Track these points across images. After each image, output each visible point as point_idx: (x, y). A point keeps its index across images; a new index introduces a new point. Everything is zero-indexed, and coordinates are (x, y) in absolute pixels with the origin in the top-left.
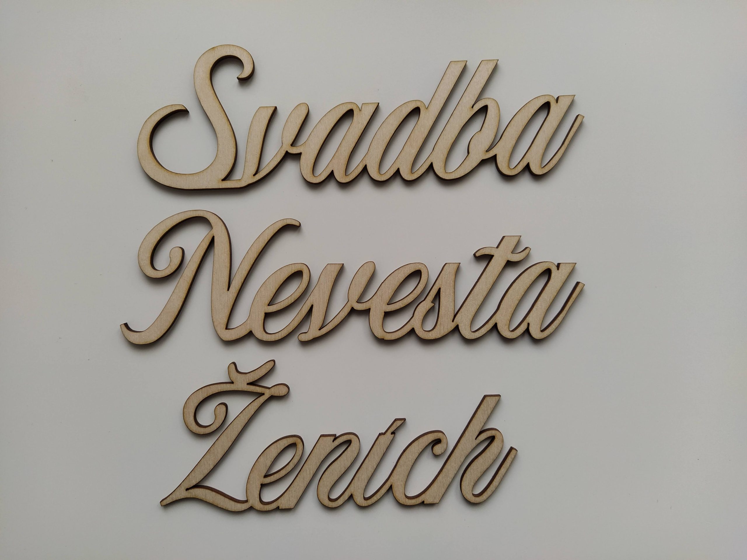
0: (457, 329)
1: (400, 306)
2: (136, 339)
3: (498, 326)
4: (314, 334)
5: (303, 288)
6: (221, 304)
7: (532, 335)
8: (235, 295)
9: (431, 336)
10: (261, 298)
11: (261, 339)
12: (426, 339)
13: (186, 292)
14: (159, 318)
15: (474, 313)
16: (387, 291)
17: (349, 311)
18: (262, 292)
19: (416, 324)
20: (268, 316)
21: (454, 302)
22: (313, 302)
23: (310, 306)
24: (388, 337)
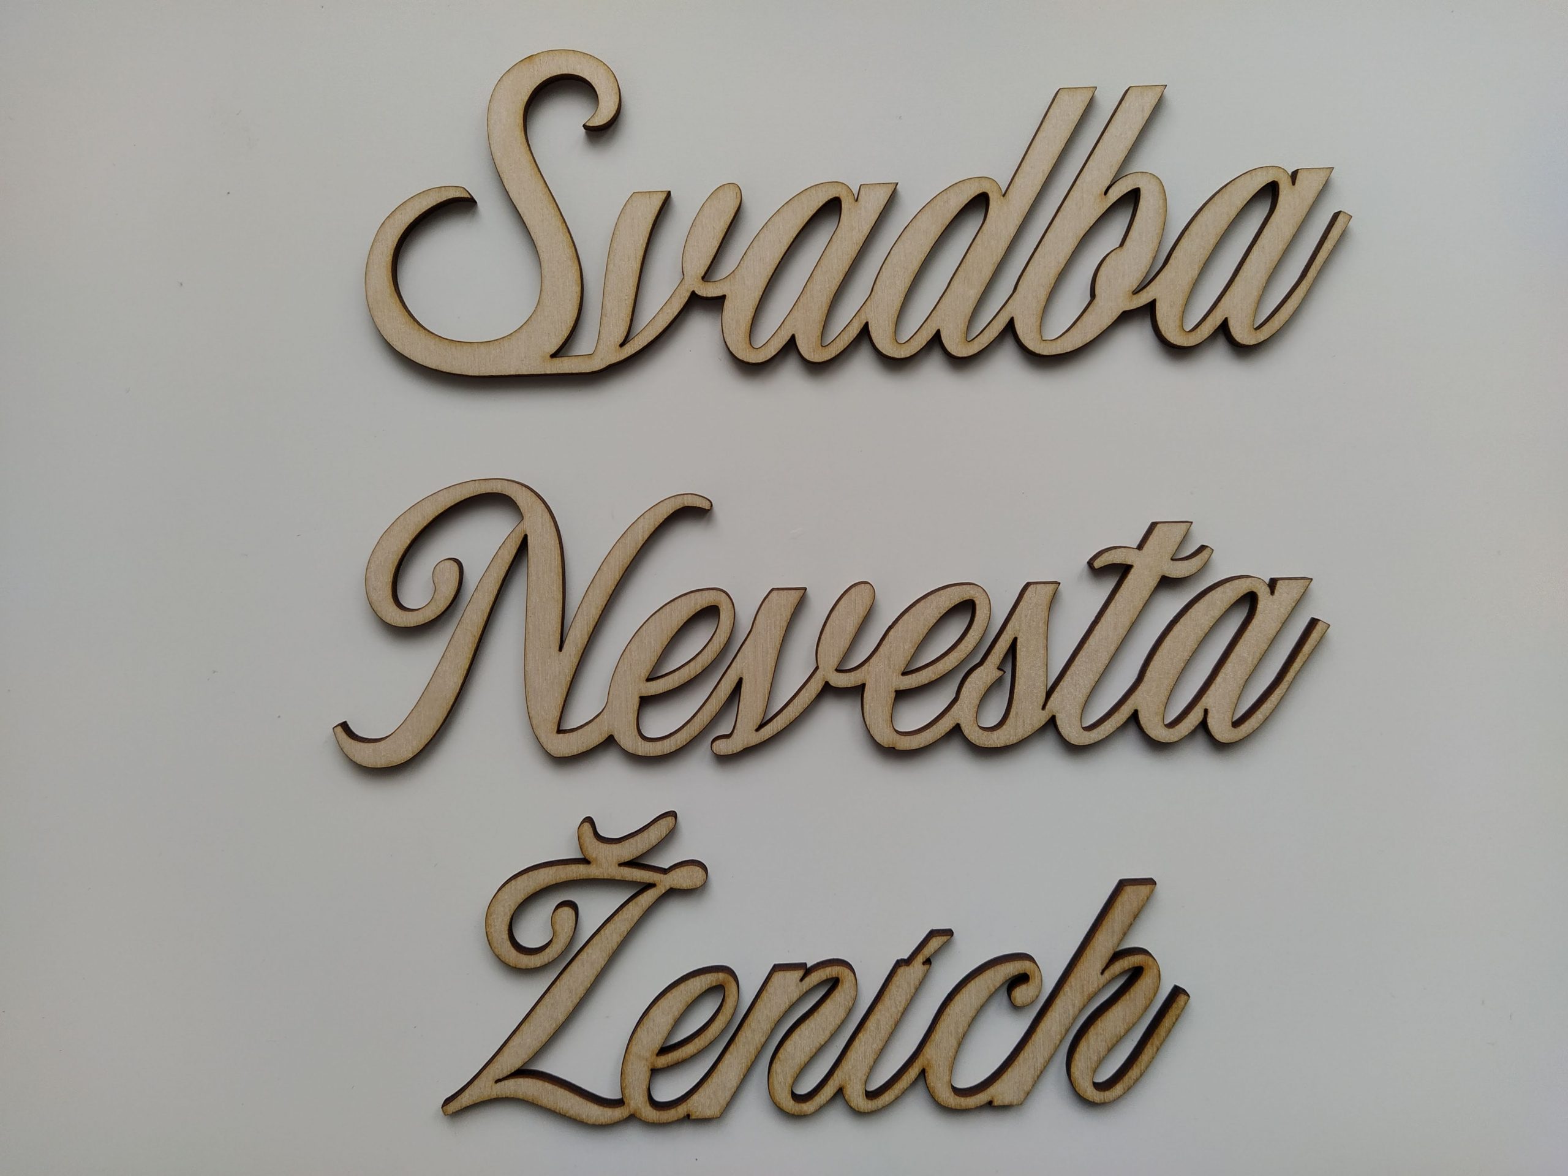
0: (1052, 723)
1: (930, 677)
2: (366, 755)
3: (1140, 716)
4: (746, 740)
5: (720, 643)
6: (546, 679)
7: (1213, 734)
8: (576, 660)
9: (996, 739)
10: (631, 665)
11: (633, 753)
12: (986, 746)
13: (471, 656)
14: (414, 711)
15: (1089, 691)
16: (902, 646)
17: (820, 689)
18: (633, 653)
19: (963, 714)
20: (645, 701)
21: (1046, 668)
22: (742, 674)
23: (736, 680)
24: (905, 744)
